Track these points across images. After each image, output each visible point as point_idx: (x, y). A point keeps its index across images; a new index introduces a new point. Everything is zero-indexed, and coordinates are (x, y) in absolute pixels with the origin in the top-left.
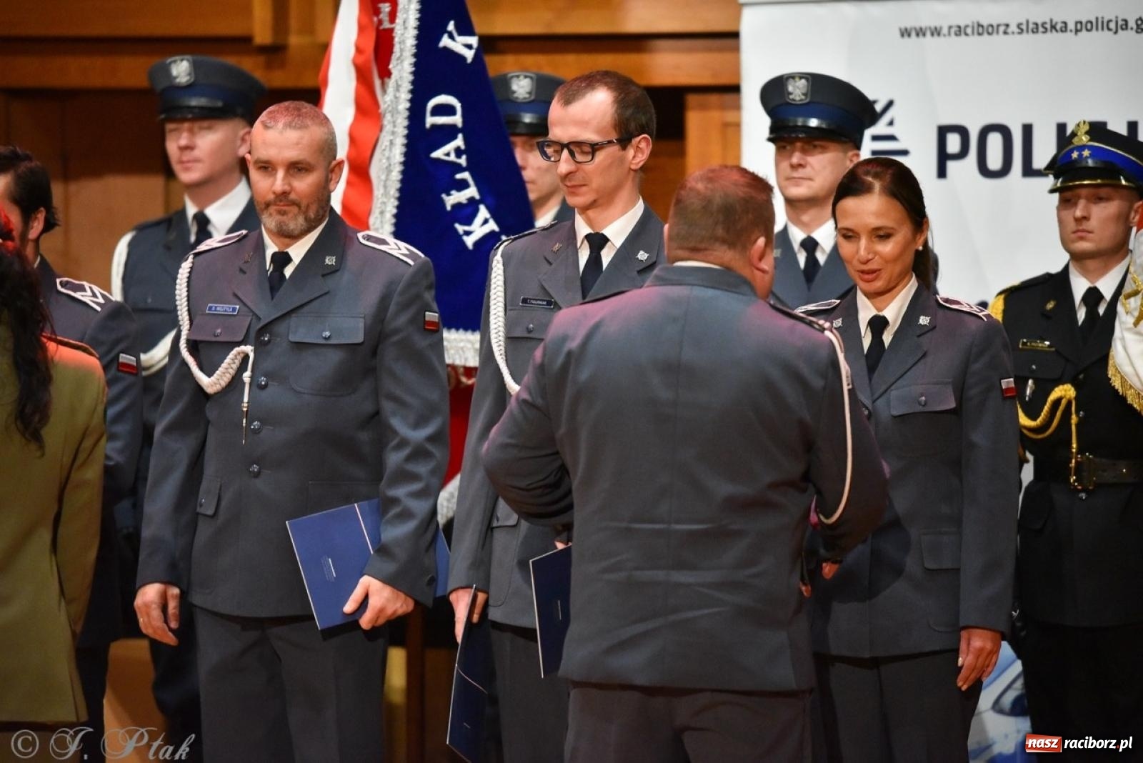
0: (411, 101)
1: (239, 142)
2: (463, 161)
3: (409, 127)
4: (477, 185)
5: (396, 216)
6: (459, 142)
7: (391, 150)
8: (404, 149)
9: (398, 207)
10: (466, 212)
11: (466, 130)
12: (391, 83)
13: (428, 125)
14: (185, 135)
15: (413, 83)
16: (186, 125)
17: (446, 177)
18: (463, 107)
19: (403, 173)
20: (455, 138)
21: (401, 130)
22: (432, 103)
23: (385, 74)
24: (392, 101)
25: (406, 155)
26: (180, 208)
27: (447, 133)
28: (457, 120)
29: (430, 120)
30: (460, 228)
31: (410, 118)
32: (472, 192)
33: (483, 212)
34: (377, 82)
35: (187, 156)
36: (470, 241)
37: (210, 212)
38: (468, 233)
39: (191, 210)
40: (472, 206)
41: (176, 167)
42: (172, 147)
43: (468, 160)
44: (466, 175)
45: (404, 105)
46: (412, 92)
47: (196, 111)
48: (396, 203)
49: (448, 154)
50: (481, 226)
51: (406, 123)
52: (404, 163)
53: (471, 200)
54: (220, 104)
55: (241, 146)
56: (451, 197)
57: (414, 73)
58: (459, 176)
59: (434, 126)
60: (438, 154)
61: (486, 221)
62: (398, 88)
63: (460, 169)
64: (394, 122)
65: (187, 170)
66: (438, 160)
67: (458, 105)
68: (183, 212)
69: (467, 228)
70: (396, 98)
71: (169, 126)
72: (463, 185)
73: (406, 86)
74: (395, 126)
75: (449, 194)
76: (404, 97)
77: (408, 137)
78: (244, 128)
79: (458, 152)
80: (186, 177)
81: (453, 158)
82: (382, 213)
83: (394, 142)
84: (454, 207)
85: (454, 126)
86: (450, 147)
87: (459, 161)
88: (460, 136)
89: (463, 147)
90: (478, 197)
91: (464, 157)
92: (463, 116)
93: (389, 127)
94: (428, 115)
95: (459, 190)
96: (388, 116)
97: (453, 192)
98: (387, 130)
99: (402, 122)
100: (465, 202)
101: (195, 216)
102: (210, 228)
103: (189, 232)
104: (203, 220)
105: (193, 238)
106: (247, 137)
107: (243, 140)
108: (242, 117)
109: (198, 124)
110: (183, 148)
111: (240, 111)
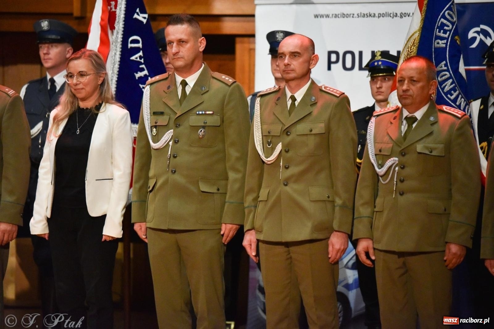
0: (123, 38)
2: (142, 61)
3: (122, 48)
4: (147, 70)
5: (117, 81)
6: (141, 53)
7: (114, 57)
8: (120, 56)
9: (118, 78)
10: (143, 80)
11: (144, 49)
12: (115, 32)
13: (129, 47)
14: (46, 49)
15: (123, 31)
16: (47, 45)
17: (136, 66)
18: (142, 40)
19: (120, 65)
20: (139, 52)
21: (119, 49)
22: (131, 39)
23: (113, 27)
24: (115, 38)
25: (121, 58)
27: (137, 50)
28: (140, 45)
29: (130, 45)
30: (141, 86)
31: (122, 44)
32: (146, 72)
34: (109, 32)
35: (46, 57)
37: (55, 78)
39: (49, 77)
40: (146, 77)
41: (43, 61)
42: (42, 53)
43: (144, 60)
44: (143, 66)
45: (120, 39)
46: (123, 35)
47: (50, 40)
48: (117, 76)
49: (137, 58)
51: (121, 46)
52: (119, 61)
53: (145, 75)
54: (59, 37)
55: (67, 54)
57: (123, 28)
58: (141, 66)
59: (131, 48)
60: (133, 58)
62: (118, 33)
63: (141, 64)
64: (116, 46)
65: (47, 62)
66: (133, 60)
67: (140, 40)
68: (46, 77)
69: (143, 86)
70: (117, 36)
71: (41, 45)
72: (142, 70)
73: (121, 32)
75: (137, 73)
76: (120, 37)
77: (121, 52)
78: (69, 47)
79: (141, 57)
80: (47, 65)
81: (138, 59)
82: (112, 80)
83: (116, 53)
84: (139, 78)
85: (139, 47)
86: (137, 55)
87: (140, 61)
88: (141, 51)
89: (142, 55)
90: (148, 74)
91: (142, 59)
92: (142, 44)
93: (115, 48)
94: (129, 43)
95: (141, 72)
96: (114, 44)
97: (139, 72)
98: (113, 49)
99: (119, 46)
100: (143, 76)
101: (50, 79)
102: (56, 84)
103: (47, 86)
104: (53, 81)
105: (49, 88)
106: (70, 51)
107: (68, 52)
108: (68, 43)
109: (51, 45)
110: (45, 54)
111: (67, 40)
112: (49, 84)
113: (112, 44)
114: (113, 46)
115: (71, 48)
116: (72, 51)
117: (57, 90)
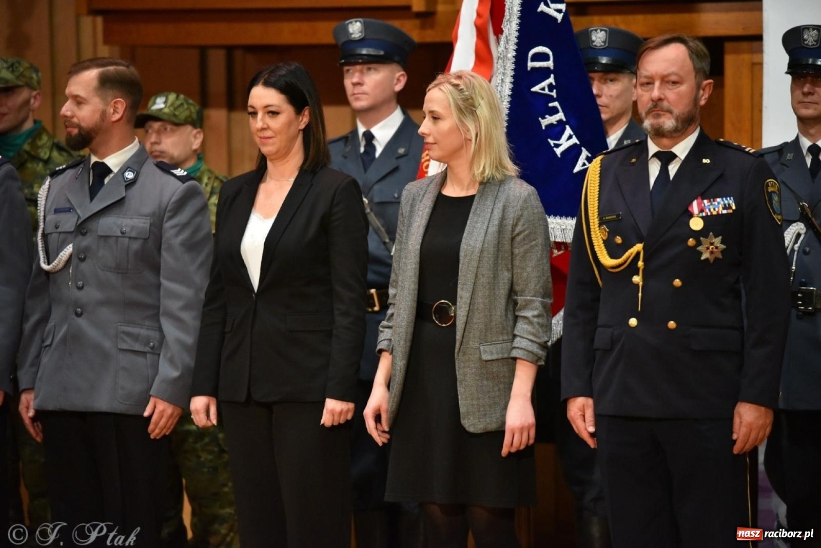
0: (516, 51)
1: (395, 81)
2: (554, 94)
3: (515, 70)
4: (564, 111)
6: (551, 80)
7: (502, 86)
8: (511, 86)
10: (556, 131)
11: (556, 71)
12: (503, 38)
13: (529, 69)
14: (357, 74)
15: (518, 38)
16: (358, 67)
17: (542, 105)
18: (553, 55)
19: (511, 103)
20: (549, 77)
21: (510, 72)
22: (532, 52)
23: (499, 32)
24: (503, 51)
25: (513, 90)
26: (353, 128)
27: (545, 74)
28: (550, 64)
29: (531, 64)
30: (552, 142)
31: (516, 63)
32: (561, 116)
33: (568, 131)
34: (493, 39)
35: (358, 89)
36: (558, 151)
37: (375, 131)
38: (557, 146)
39: (361, 129)
40: (560, 126)
41: (351, 98)
42: (348, 83)
43: (557, 93)
44: (556, 104)
45: (511, 54)
46: (517, 44)
49: (543, 89)
50: (567, 141)
51: (513, 67)
52: (511, 96)
53: (560, 121)
54: (382, 53)
55: (396, 84)
56: (546, 120)
57: (519, 31)
58: (551, 105)
59: (533, 69)
60: (536, 89)
61: (570, 137)
62: (508, 41)
63: (552, 99)
64: (504, 66)
65: (358, 99)
66: (536, 93)
67: (550, 53)
69: (556, 142)
70: (506, 49)
71: (346, 68)
72: (554, 111)
73: (513, 40)
74: (505, 69)
75: (544, 118)
76: (512, 47)
77: (514, 77)
78: (399, 71)
79: (551, 87)
80: (357, 104)
81: (547, 91)
83: (504, 80)
84: (547, 126)
85: (548, 68)
86: (545, 84)
87: (551, 93)
88: (552, 76)
89: (554, 84)
90: (564, 120)
91: (555, 91)
92: (554, 61)
93: (501, 70)
94: (529, 60)
95: (551, 115)
96: (500, 61)
97: (547, 116)
98: (499, 72)
99: (510, 66)
100: (555, 123)
101: (365, 134)
102: (375, 142)
103: (359, 146)
104: (369, 137)
105: (362, 150)
106: (401, 78)
107: (398, 80)
108: (398, 63)
109: (366, 67)
110: (355, 85)
111: (396, 59)
112: (363, 143)
113: (497, 63)
114: (498, 66)
115: (403, 73)
116: (406, 78)
117: (377, 154)
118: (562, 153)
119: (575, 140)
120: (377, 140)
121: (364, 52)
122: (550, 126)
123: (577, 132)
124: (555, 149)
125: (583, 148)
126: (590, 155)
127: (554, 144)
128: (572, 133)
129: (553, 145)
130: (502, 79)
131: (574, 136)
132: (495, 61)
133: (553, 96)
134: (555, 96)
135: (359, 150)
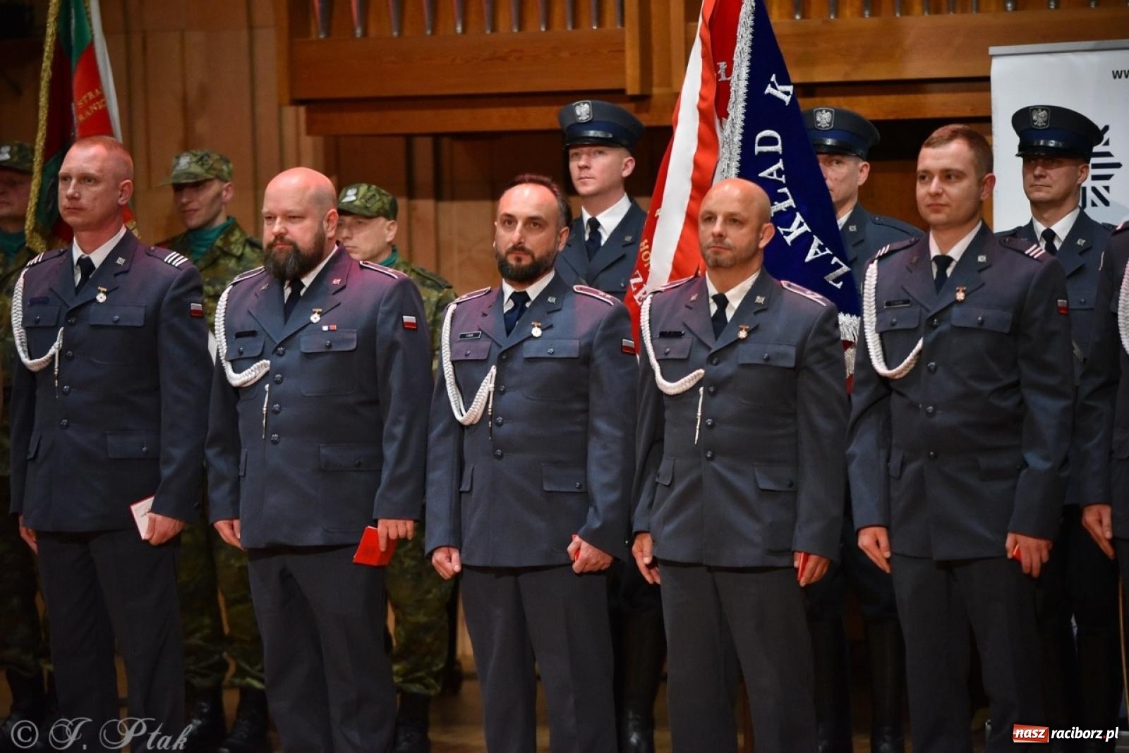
0: (743, 134)
1: (623, 166)
2: (783, 179)
3: (741, 155)
4: (794, 197)
6: (780, 165)
7: (728, 172)
8: (737, 171)
10: (786, 218)
11: (785, 156)
12: (728, 123)
13: (756, 153)
14: (584, 157)
15: (744, 121)
16: (585, 149)
18: (782, 139)
20: (776, 162)
21: (736, 156)
22: (759, 136)
23: (724, 114)
24: (729, 135)
26: (579, 216)
27: (771, 158)
28: (778, 148)
29: (758, 149)
30: (781, 230)
31: (742, 148)
32: (790, 202)
33: (799, 218)
34: (717, 122)
35: (585, 173)
36: (789, 239)
37: (600, 218)
38: (788, 234)
39: (587, 217)
40: (790, 213)
41: (577, 183)
42: (574, 166)
43: (786, 178)
44: (785, 190)
45: (737, 138)
46: (743, 128)
47: (591, 140)
49: (771, 174)
50: (797, 228)
51: (739, 151)
53: (790, 208)
54: (610, 136)
55: (624, 170)
56: (775, 207)
57: (745, 114)
58: (779, 191)
59: (760, 153)
60: (764, 174)
61: (801, 225)
62: (733, 125)
63: (781, 185)
64: (730, 151)
65: (584, 184)
66: (764, 178)
67: (779, 137)
68: (581, 218)
69: (787, 230)
70: (732, 132)
71: (572, 151)
72: (783, 197)
73: (739, 123)
74: (731, 154)
76: (739, 130)
77: (740, 162)
78: (627, 155)
79: (779, 172)
80: (583, 189)
81: (775, 177)
83: (730, 164)
85: (776, 153)
86: (773, 169)
87: (780, 179)
88: (781, 160)
89: (783, 169)
90: (794, 206)
91: (784, 176)
92: (783, 145)
93: (727, 155)
94: (756, 145)
95: (780, 201)
96: (726, 146)
97: (776, 203)
98: (725, 156)
99: (736, 150)
100: (784, 210)
101: (589, 221)
102: (600, 230)
103: (584, 233)
104: (594, 224)
105: (587, 237)
106: (629, 164)
107: (626, 165)
108: (628, 147)
109: (594, 149)
110: (581, 168)
111: (625, 142)
112: (588, 231)
113: (723, 147)
114: (724, 152)
115: (631, 158)
116: (634, 164)
117: (603, 243)
118: (793, 242)
119: (805, 228)
120: (603, 228)
121: (592, 133)
122: (779, 213)
123: (808, 219)
124: (785, 237)
125: (814, 236)
126: (822, 244)
127: (784, 232)
128: (803, 221)
129: (782, 233)
130: (728, 164)
131: (805, 225)
132: (721, 145)
133: (781, 182)
134: (784, 182)
135: (584, 238)
